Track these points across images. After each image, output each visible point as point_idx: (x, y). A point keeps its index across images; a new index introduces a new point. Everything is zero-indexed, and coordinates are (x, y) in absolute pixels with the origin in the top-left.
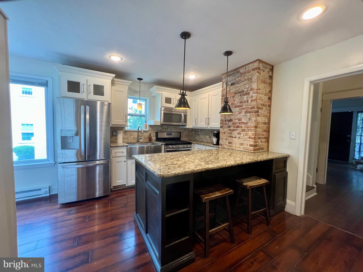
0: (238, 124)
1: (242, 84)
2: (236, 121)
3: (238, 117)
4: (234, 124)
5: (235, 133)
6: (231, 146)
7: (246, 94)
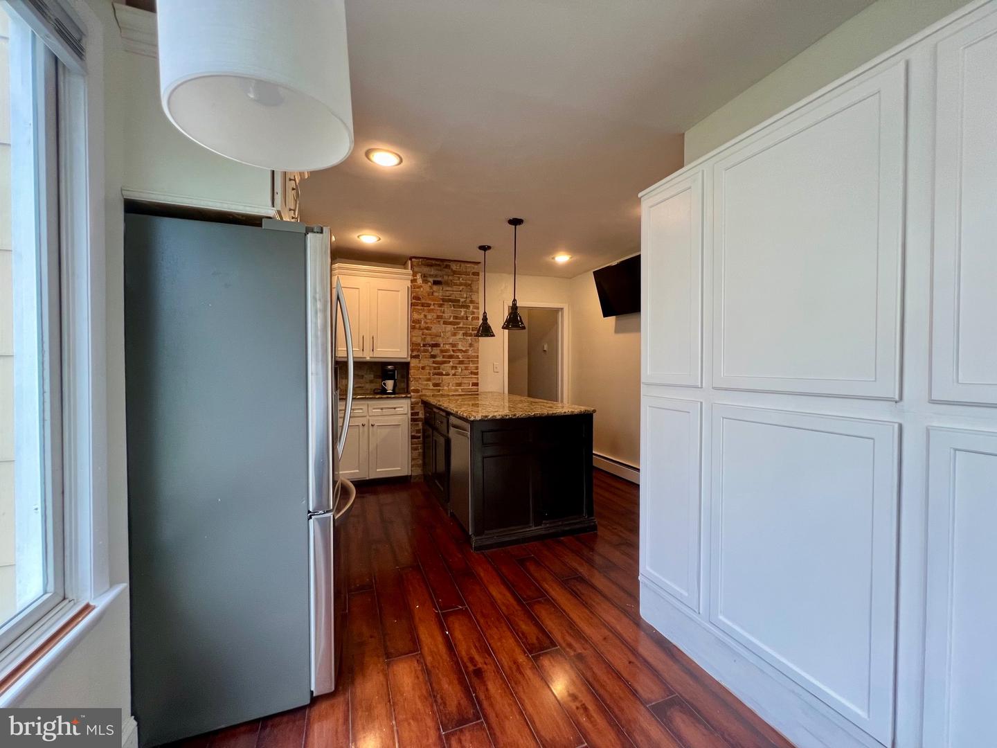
0: (452, 353)
1: (455, 288)
2: (447, 347)
3: (451, 341)
4: (442, 351)
5: (446, 368)
6: (439, 391)
7: (462, 306)
